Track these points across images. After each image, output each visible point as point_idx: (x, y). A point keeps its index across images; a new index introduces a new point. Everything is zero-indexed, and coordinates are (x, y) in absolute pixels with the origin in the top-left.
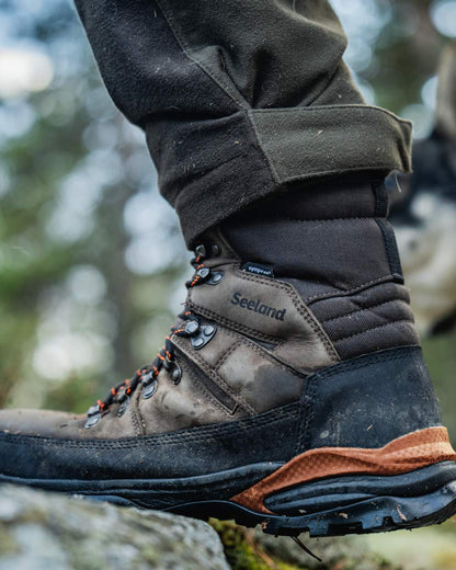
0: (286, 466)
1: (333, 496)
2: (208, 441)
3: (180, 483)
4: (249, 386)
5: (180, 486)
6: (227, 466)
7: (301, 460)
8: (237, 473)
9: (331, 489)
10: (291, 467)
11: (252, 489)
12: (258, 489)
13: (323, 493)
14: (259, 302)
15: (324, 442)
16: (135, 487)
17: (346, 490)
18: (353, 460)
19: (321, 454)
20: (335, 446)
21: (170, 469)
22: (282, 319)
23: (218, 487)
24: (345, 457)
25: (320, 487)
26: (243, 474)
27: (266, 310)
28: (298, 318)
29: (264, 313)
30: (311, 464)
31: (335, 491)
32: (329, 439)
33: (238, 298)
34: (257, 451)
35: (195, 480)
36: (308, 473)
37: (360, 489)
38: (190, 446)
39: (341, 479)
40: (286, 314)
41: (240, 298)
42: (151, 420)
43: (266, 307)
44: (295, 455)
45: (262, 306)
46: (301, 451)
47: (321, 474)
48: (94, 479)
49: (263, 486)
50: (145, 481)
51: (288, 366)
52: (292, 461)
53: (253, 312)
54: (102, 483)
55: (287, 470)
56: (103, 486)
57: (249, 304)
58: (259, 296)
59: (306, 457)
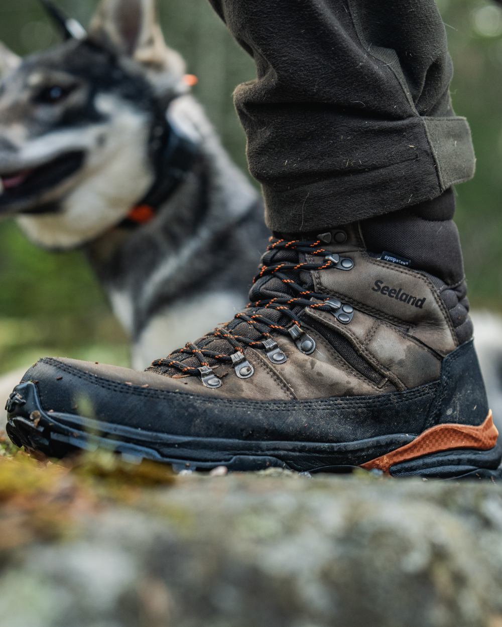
0: (418, 438)
1: (450, 467)
2: (360, 410)
3: (333, 447)
4: (401, 363)
5: (331, 451)
6: (369, 434)
7: (431, 434)
8: (378, 442)
9: (449, 460)
10: (423, 439)
11: (385, 457)
12: (390, 457)
13: (441, 464)
14: (400, 290)
15: (449, 419)
16: (293, 450)
17: (459, 462)
18: (468, 436)
19: (447, 429)
20: (455, 422)
21: (327, 434)
22: (421, 307)
23: (358, 454)
24: (463, 433)
25: (440, 459)
26: (383, 443)
27: (407, 298)
28: (435, 306)
29: (404, 301)
30: (437, 437)
31: (451, 463)
32: (451, 416)
33: (379, 285)
34: (398, 424)
35: (345, 447)
36: (434, 445)
37: (470, 462)
38: (342, 414)
39: (455, 452)
40: (426, 302)
41: (382, 286)
42: (300, 386)
43: (407, 296)
44: (427, 428)
45: (404, 294)
46: (431, 426)
47: (443, 447)
48: (256, 440)
49: (395, 455)
50: (303, 444)
51: (429, 348)
52: (424, 434)
53: (394, 299)
54: (264, 444)
55: (419, 442)
56: (265, 447)
57: (390, 292)
58: (401, 285)
59: (436, 431)
